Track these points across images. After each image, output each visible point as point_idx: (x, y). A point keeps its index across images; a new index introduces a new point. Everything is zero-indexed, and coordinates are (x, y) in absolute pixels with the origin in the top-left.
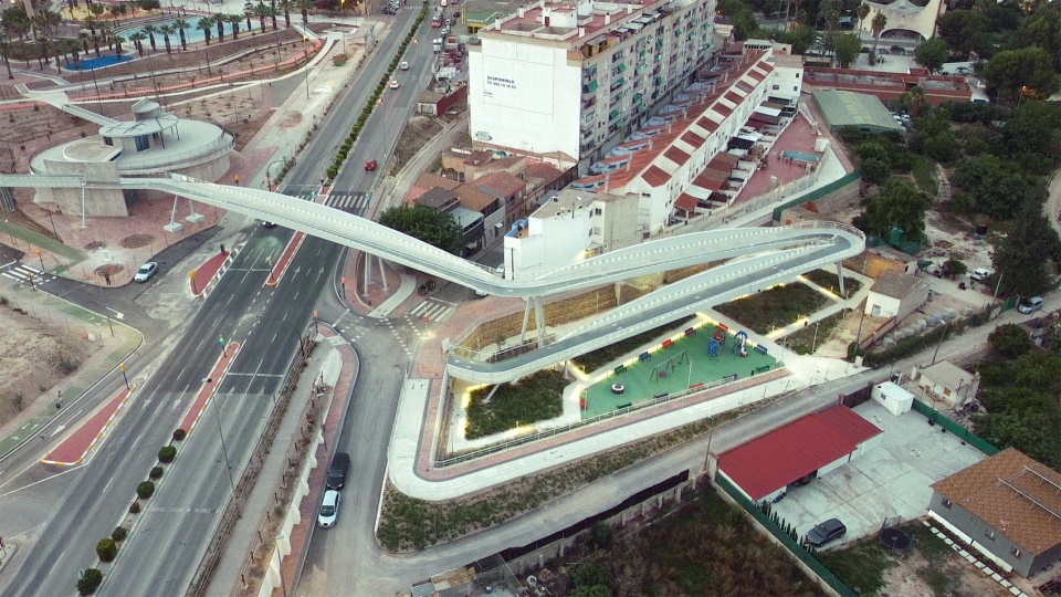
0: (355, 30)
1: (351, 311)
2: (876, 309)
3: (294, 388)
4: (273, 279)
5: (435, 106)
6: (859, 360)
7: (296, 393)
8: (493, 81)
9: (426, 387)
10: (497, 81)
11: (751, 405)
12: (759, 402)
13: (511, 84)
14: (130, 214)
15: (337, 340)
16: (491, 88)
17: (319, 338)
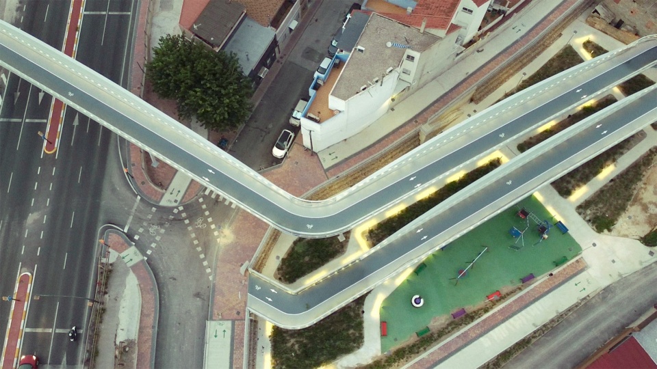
1: (142, 199)
3: (97, 353)
4: (51, 143)
7: (100, 359)
9: (229, 333)
11: (544, 326)
12: (552, 321)
15: (132, 255)
17: (113, 257)
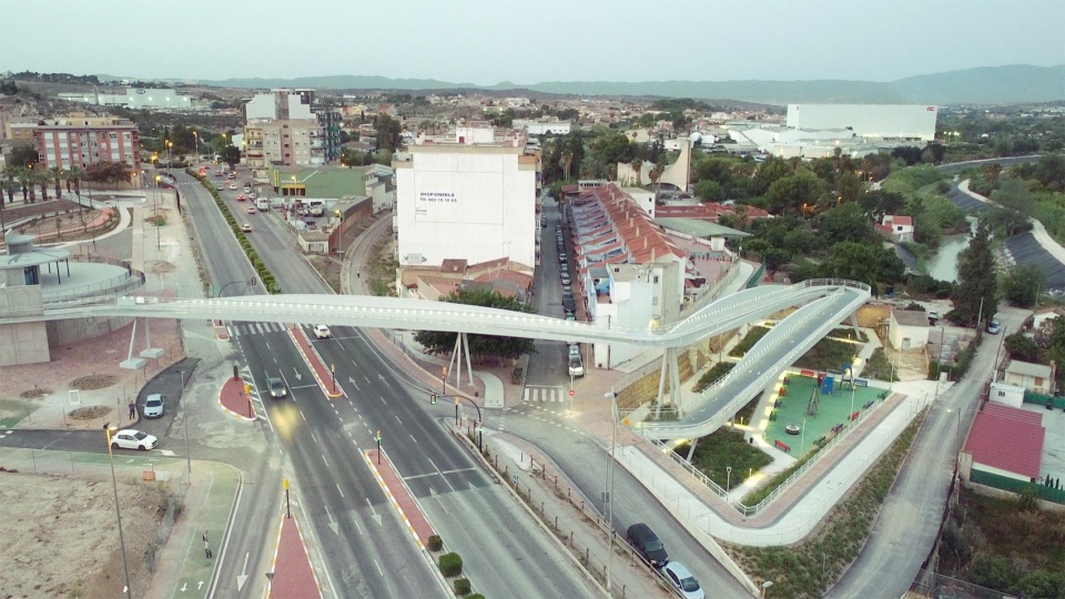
0: (144, 200)
2: (906, 342)
5: (326, 244)
6: (943, 375)
8: (427, 197)
9: (637, 452)
10: (433, 197)
13: (451, 198)
14: (52, 360)
16: (427, 205)
